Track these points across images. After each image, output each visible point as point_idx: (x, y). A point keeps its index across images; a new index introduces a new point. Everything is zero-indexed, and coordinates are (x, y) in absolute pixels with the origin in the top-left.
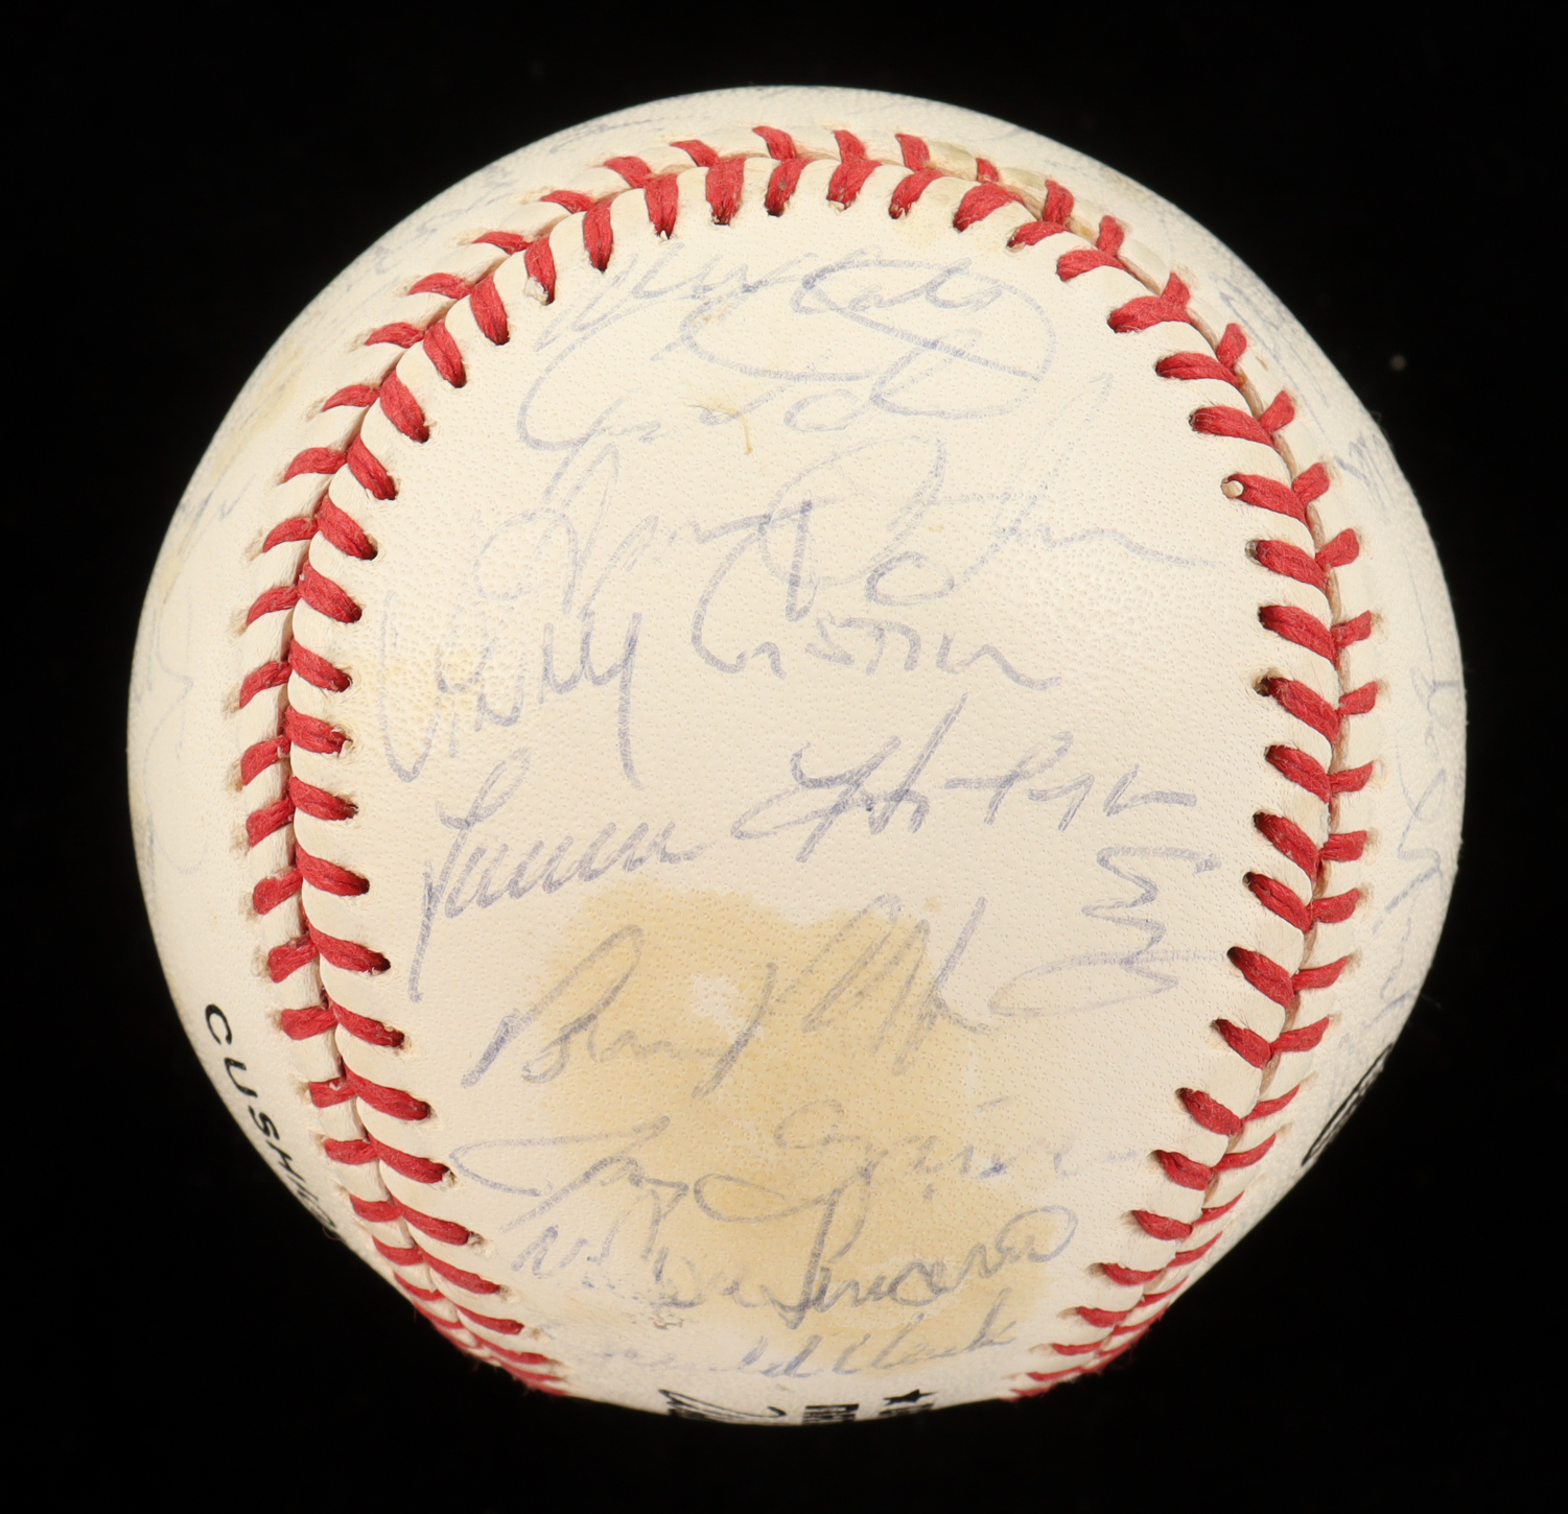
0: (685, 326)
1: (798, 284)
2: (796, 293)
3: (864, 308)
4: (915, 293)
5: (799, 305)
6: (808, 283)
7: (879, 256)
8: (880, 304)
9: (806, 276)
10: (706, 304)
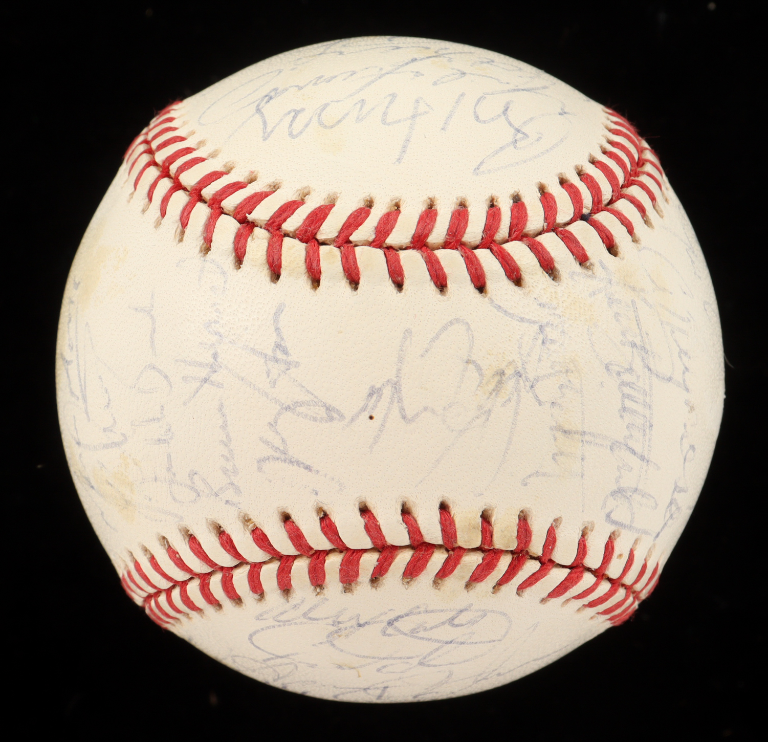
0: (329, 637)
1: (385, 624)
2: (384, 628)
3: (417, 632)
4: (443, 623)
5: (385, 633)
6: (390, 623)
7: (426, 609)
8: (425, 630)
9: (389, 620)
10: (339, 629)
